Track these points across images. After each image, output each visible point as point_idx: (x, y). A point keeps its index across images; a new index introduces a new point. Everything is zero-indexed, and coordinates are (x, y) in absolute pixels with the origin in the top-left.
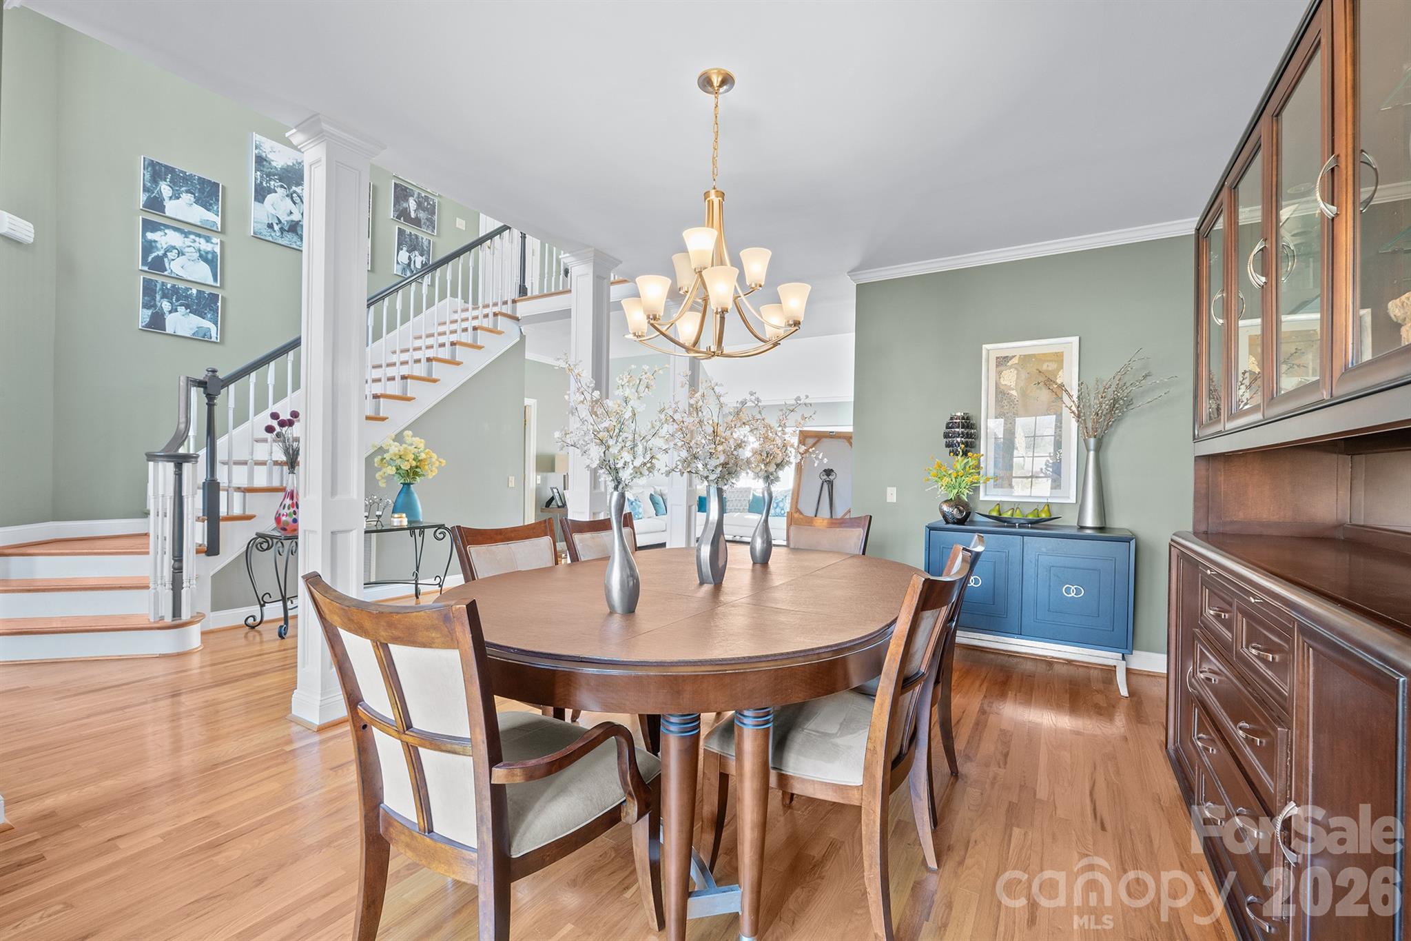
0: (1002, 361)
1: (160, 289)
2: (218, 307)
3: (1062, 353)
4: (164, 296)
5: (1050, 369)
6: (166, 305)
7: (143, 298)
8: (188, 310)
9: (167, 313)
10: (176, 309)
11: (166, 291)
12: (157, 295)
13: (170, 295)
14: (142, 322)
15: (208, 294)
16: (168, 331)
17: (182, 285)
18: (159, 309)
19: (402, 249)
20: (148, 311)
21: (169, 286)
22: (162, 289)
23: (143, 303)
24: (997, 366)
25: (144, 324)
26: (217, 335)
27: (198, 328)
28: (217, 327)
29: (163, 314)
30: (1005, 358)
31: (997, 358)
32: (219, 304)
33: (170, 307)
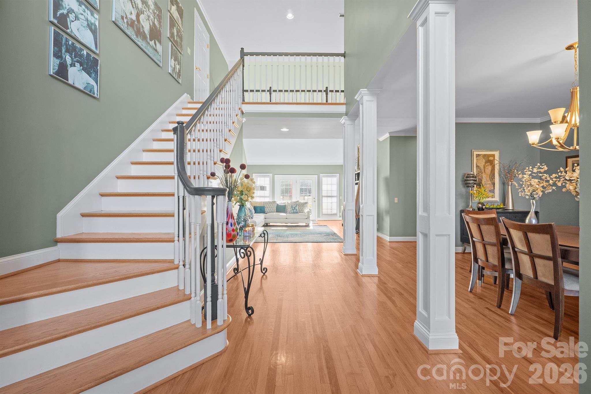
0: (478, 156)
1: (64, 44)
2: (98, 70)
3: (495, 154)
4: (67, 51)
5: (491, 159)
6: (68, 59)
7: (54, 48)
8: (81, 68)
9: (69, 66)
10: (75, 64)
11: (68, 47)
12: (63, 48)
13: (71, 51)
14: (53, 69)
15: (92, 57)
16: (70, 82)
17: (78, 45)
18: (64, 61)
19: (172, 58)
20: (57, 60)
21: (70, 43)
22: (66, 44)
23: (54, 52)
24: (476, 157)
25: (54, 71)
26: (98, 93)
27: (87, 84)
28: (97, 86)
29: (67, 66)
30: (478, 155)
31: (476, 154)
32: (99, 68)
33: (71, 61)
